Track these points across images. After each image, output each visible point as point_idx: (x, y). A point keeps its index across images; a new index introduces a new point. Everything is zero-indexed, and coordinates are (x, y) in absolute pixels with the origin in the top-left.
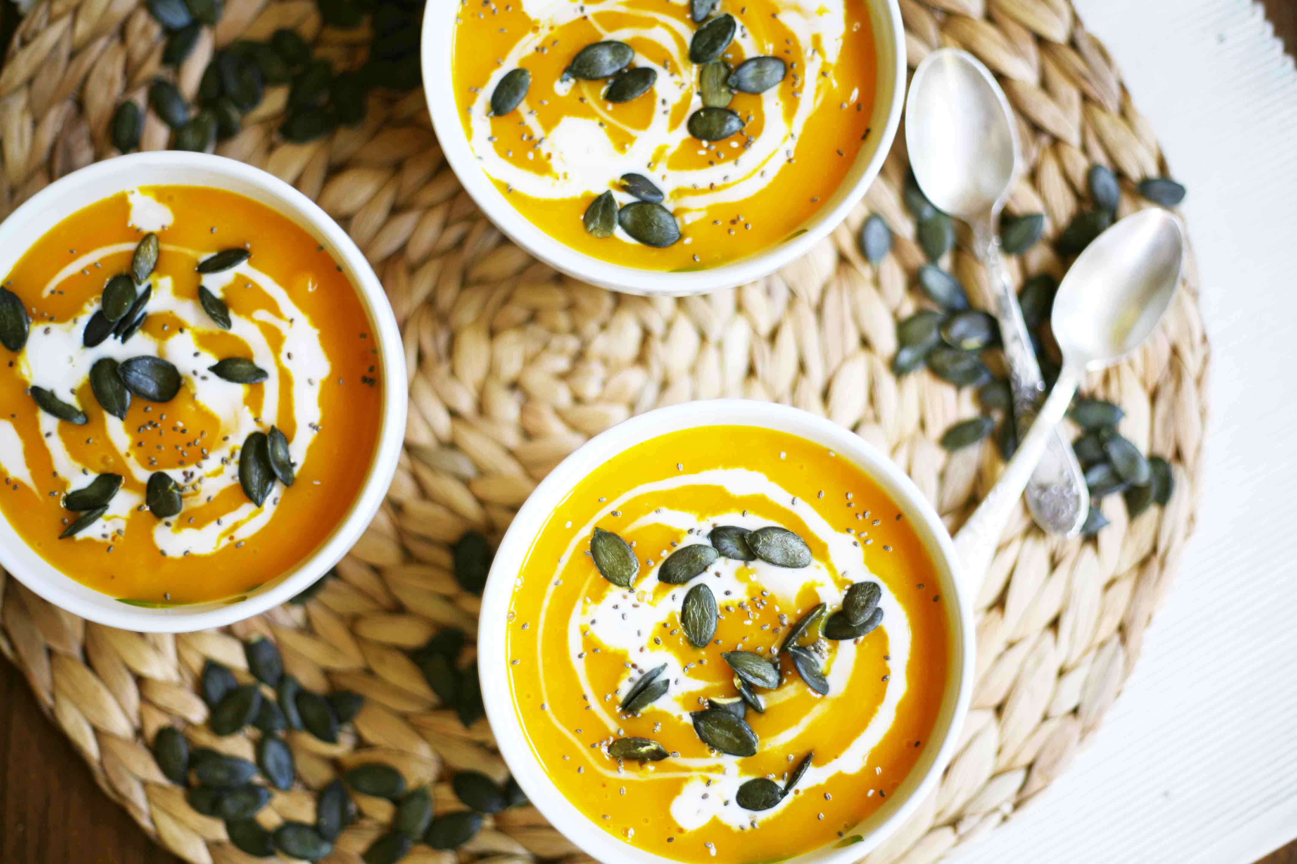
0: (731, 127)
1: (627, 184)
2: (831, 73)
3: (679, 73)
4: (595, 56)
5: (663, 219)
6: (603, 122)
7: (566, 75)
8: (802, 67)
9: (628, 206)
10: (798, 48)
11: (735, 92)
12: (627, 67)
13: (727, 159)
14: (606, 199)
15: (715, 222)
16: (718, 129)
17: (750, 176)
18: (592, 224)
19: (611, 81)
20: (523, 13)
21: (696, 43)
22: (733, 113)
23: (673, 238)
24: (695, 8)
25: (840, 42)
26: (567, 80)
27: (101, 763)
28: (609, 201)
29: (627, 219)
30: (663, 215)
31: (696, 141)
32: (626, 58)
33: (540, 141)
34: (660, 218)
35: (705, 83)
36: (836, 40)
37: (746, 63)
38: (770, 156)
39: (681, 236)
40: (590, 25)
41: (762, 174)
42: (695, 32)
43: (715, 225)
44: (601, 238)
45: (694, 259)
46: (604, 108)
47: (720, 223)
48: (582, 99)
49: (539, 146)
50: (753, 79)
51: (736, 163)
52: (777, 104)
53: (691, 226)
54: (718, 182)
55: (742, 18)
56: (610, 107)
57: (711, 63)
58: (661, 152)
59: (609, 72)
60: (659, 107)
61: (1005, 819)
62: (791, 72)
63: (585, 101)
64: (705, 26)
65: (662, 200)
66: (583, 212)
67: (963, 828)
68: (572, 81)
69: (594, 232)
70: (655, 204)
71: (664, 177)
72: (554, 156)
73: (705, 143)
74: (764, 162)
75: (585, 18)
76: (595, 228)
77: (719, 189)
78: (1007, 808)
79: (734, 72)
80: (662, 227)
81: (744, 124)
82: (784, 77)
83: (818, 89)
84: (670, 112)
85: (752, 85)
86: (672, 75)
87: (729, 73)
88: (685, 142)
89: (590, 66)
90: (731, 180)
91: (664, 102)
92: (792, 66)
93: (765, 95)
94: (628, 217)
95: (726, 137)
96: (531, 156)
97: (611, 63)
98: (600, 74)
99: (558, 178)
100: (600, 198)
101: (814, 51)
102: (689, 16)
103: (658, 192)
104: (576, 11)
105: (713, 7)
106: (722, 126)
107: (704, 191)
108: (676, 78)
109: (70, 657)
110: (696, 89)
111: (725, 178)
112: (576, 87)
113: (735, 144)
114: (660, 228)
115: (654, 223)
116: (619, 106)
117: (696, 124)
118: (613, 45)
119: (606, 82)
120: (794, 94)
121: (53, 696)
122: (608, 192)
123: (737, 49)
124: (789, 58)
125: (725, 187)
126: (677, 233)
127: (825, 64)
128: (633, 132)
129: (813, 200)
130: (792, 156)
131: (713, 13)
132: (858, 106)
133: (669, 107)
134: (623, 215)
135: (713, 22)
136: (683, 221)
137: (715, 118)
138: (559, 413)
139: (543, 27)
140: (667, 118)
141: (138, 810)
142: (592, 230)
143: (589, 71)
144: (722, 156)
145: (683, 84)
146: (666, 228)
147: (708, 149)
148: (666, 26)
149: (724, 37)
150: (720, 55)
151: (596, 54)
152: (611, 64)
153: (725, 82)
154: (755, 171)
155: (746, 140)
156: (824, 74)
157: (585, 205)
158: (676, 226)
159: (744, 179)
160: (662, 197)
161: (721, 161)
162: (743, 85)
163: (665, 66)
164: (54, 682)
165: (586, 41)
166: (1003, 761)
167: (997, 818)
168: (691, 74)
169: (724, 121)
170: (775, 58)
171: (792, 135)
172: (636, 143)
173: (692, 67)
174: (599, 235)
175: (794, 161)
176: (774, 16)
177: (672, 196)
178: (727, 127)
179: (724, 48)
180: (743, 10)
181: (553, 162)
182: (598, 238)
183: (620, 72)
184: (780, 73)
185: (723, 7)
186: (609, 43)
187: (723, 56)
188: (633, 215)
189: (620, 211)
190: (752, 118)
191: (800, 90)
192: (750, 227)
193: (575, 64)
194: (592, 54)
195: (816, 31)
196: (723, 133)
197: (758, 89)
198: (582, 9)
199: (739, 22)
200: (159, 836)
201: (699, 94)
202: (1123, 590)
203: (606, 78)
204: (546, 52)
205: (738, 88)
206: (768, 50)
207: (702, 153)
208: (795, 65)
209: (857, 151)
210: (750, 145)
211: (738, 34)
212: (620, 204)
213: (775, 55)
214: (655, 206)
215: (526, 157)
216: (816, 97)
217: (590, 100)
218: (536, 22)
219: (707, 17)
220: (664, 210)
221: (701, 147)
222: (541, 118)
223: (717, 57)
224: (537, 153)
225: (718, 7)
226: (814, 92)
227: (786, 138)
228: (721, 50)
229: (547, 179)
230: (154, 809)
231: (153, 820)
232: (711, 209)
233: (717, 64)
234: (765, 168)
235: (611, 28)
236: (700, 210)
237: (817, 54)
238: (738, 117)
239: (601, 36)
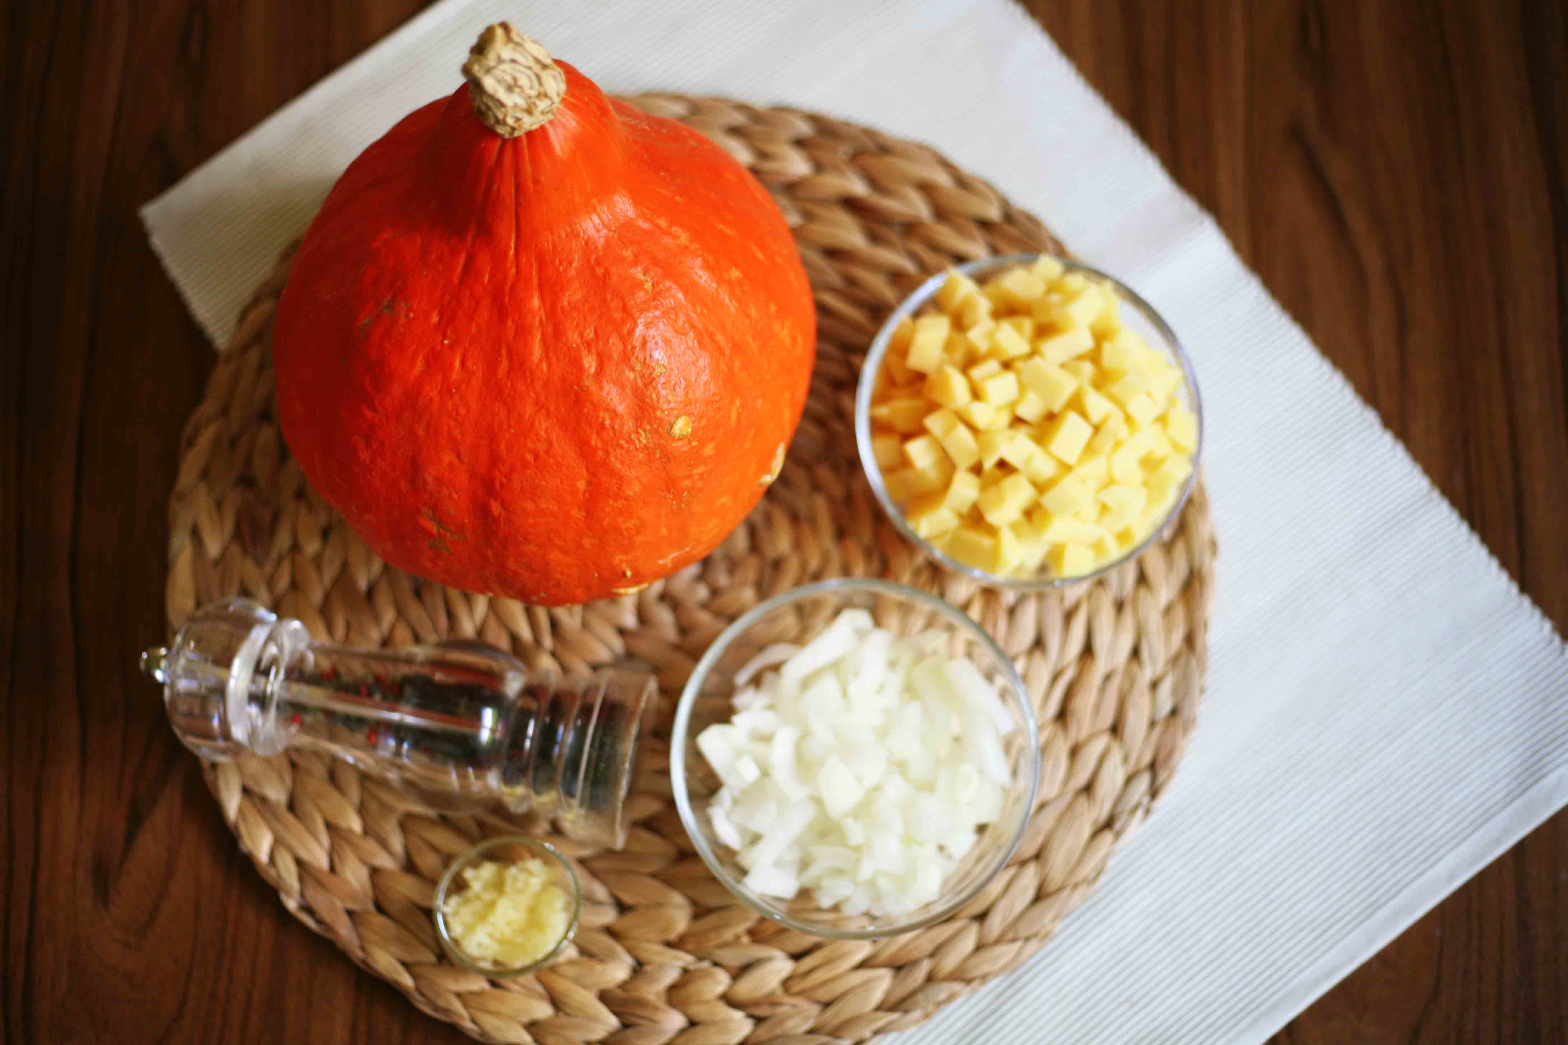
27: (418, 989)
61: (1148, 812)
67: (1118, 826)
78: (1146, 800)
109: (367, 912)
121: (363, 949)
138: (705, 606)
141: (461, 1016)
164: (360, 937)
166: (1131, 766)
167: (1140, 813)
200: (484, 1033)
202: (1179, 612)
230: (472, 1011)
231: (474, 1021)
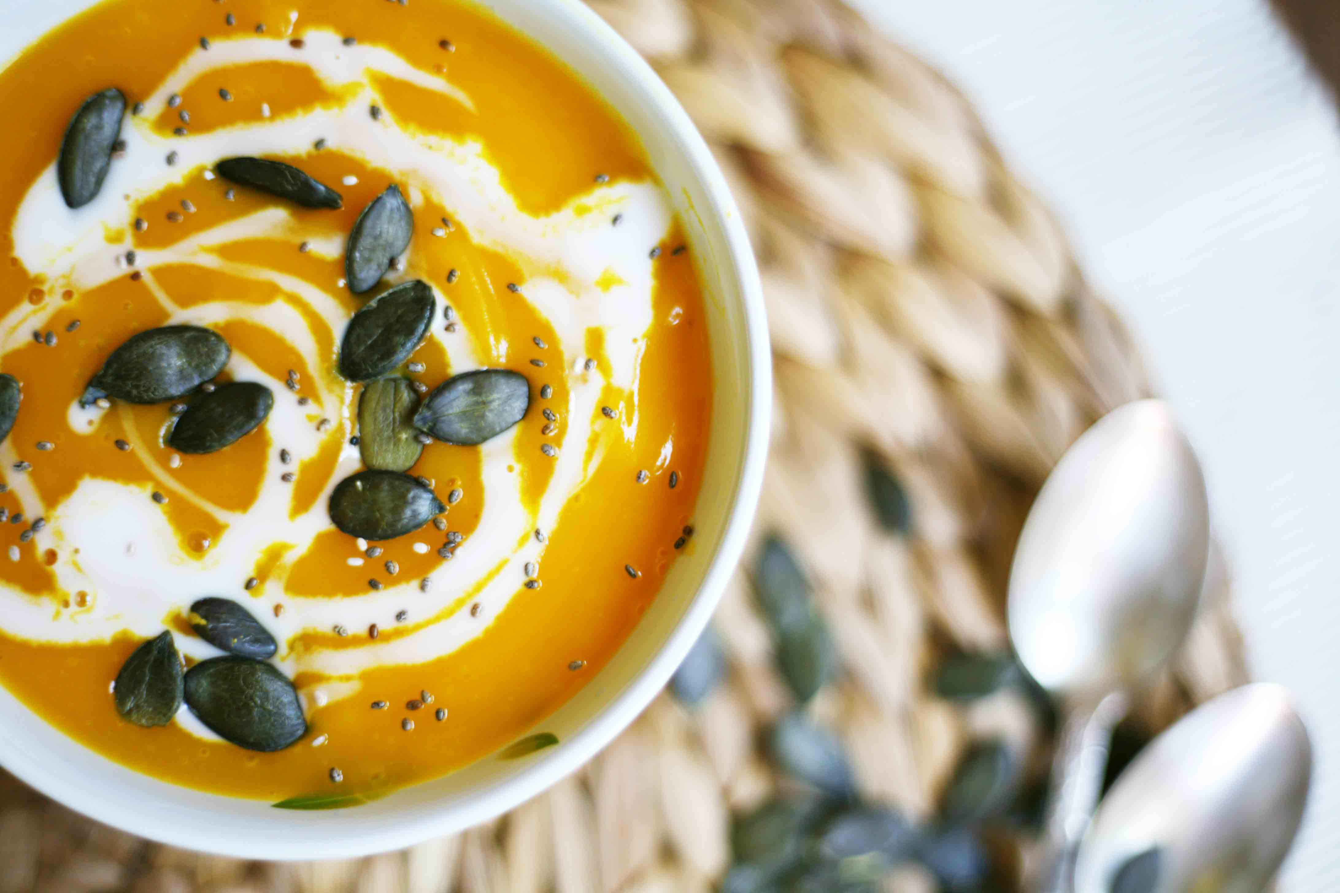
0: (415, 514)
1: (203, 622)
2: (620, 410)
3: (317, 399)
4: (151, 357)
5: (271, 695)
6: (162, 492)
7: (91, 393)
8: (563, 394)
9: (205, 665)
10: (556, 354)
11: (428, 441)
12: (212, 381)
13: (404, 577)
14: (161, 651)
15: (376, 705)
16: (389, 517)
17: (450, 612)
18: (132, 698)
19: (180, 408)
20: (15, 261)
21: (353, 338)
22: (420, 484)
23: (292, 734)
24: (356, 266)
25: (642, 345)
26: (94, 402)
28: (166, 654)
29: (201, 690)
30: (274, 687)
31: (347, 537)
32: (213, 361)
33: (36, 524)
34: (266, 694)
35: (368, 418)
36: (635, 340)
37: (451, 382)
38: (491, 576)
39: (309, 730)
40: (145, 291)
41: (474, 610)
42: (353, 314)
43: (376, 711)
44: (148, 727)
45: (332, 777)
46: (164, 463)
47: (386, 705)
48: (120, 444)
49: (31, 535)
50: (465, 415)
51: (423, 587)
52: (510, 469)
53: (327, 708)
54: (386, 624)
55: (448, 293)
56: (176, 461)
57: (381, 380)
58: (274, 555)
59: (176, 390)
60: (274, 467)
62: (542, 405)
63: (127, 447)
64: (373, 303)
65: (273, 654)
66: (115, 673)
68: (104, 404)
69: (134, 716)
70: (260, 662)
71: (277, 610)
72: (63, 556)
73: (362, 544)
74: (479, 587)
75: (136, 276)
76: (137, 707)
77: (387, 637)
79: (426, 401)
80: (270, 712)
81: (442, 509)
82: (527, 413)
83: (593, 442)
84: (295, 478)
85: (462, 429)
86: (302, 402)
87: (417, 403)
88: (322, 540)
89: (138, 378)
90: (410, 621)
91: (284, 456)
92: (543, 392)
93: (487, 448)
94: (203, 686)
95: (405, 531)
96: (15, 554)
97: (181, 371)
98: (159, 394)
99: (66, 604)
100: (148, 645)
101: (587, 365)
102: (342, 283)
103: (264, 637)
104: (117, 260)
105: (392, 263)
106: (397, 510)
107: (355, 641)
108: (311, 407)
110: (350, 429)
111: (400, 616)
112: (110, 417)
113: (421, 548)
114: (265, 714)
115: (255, 703)
116: (193, 459)
117: (345, 503)
118: (188, 335)
119: (171, 411)
120: (544, 449)
122: (165, 637)
123: (436, 351)
124: (540, 376)
125: (398, 633)
126: (300, 721)
127: (609, 390)
128: (221, 515)
129: (572, 667)
130: (534, 576)
131: (391, 277)
132: (671, 479)
133: (294, 467)
134: (192, 685)
135: (390, 294)
136: (312, 700)
137: (384, 495)
139: (51, 290)
140: (288, 489)
142: (130, 711)
143: (137, 387)
144: (396, 568)
145: (323, 422)
146: (279, 714)
147: (368, 553)
148: (294, 300)
149: (410, 332)
150: (400, 365)
151: (153, 353)
152: (182, 375)
153: (407, 419)
154: (460, 603)
155: (444, 540)
156: (606, 412)
157: (117, 660)
158: (299, 707)
159: (438, 619)
160: (272, 647)
161: (394, 581)
162: (444, 427)
163: (290, 385)
165: (136, 325)
168: (342, 401)
169: (402, 501)
170: (509, 373)
171: (537, 533)
172: (226, 539)
173: (343, 387)
174: (144, 721)
175: (539, 585)
176: (512, 287)
177: (292, 647)
178: (408, 513)
179: (409, 352)
180: (451, 274)
181: (59, 569)
182: (142, 726)
183: (199, 389)
184: (519, 404)
185: (411, 266)
186: (180, 330)
187: (407, 366)
188: (212, 684)
189: (186, 677)
190: (460, 494)
191: (558, 440)
192: (445, 714)
193: (110, 371)
194: (145, 353)
195: (595, 324)
196: (399, 526)
197: (474, 437)
198: (130, 258)
199: (441, 299)
201: (354, 441)
203: (171, 401)
204: (54, 341)
205: (433, 432)
206: (499, 357)
207: (356, 562)
208: (550, 391)
209: (665, 569)
210: (452, 551)
211: (438, 324)
212: (188, 660)
213: (512, 366)
214: (257, 666)
215: (7, 558)
216: (590, 455)
217: (135, 444)
218: (38, 280)
219: (379, 285)
220: (274, 672)
221: (356, 553)
222: (38, 479)
223: (393, 368)
224: (28, 549)
225: (402, 265)
226: (585, 447)
227: (524, 540)
228: (401, 356)
229: (47, 604)
232: (367, 677)
233: (395, 380)
234: (478, 598)
235: (185, 301)
236: (348, 678)
237: (594, 372)
238: (431, 492)
239: (166, 315)
